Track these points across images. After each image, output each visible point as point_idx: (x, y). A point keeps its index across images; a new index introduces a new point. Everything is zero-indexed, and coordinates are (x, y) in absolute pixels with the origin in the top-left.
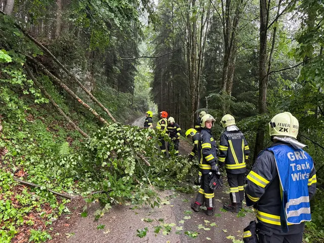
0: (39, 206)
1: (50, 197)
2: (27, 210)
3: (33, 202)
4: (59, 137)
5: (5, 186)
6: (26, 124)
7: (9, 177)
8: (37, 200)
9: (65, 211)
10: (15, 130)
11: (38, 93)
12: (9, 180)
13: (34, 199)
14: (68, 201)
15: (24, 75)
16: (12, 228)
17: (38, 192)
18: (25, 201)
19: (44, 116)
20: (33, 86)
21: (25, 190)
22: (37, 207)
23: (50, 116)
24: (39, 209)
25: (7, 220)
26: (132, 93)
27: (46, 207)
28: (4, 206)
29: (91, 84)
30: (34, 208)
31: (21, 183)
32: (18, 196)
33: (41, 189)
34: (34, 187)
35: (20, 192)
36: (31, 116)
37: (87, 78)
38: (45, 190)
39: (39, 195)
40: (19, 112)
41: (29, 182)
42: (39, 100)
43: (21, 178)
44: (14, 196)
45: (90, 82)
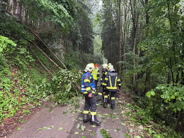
0: (29, 102)
1: (34, 99)
2: (24, 103)
3: (27, 101)
4: (44, 76)
5: (16, 94)
6: (28, 70)
7: (18, 91)
8: (28, 100)
9: (39, 105)
10: (23, 73)
11: (31, 57)
12: (18, 92)
13: (27, 100)
14: (42, 102)
15: (26, 50)
16: (17, 108)
17: (29, 98)
18: (23, 100)
19: (38, 67)
20: (29, 54)
21: (24, 96)
22: (28, 103)
23: (41, 67)
24: (29, 104)
25: (15, 106)
26: (93, 54)
27: (32, 103)
28: (14, 100)
29: (63, 51)
30: (27, 103)
31: (23, 94)
32: (21, 98)
33: (31, 96)
34: (28, 95)
35: (22, 97)
36: (31, 67)
37: (61, 48)
38: (32, 97)
39: (30, 99)
40: (24, 65)
41: (26, 94)
42: (31, 60)
43: (23, 92)
44: (19, 98)
45: (62, 50)
